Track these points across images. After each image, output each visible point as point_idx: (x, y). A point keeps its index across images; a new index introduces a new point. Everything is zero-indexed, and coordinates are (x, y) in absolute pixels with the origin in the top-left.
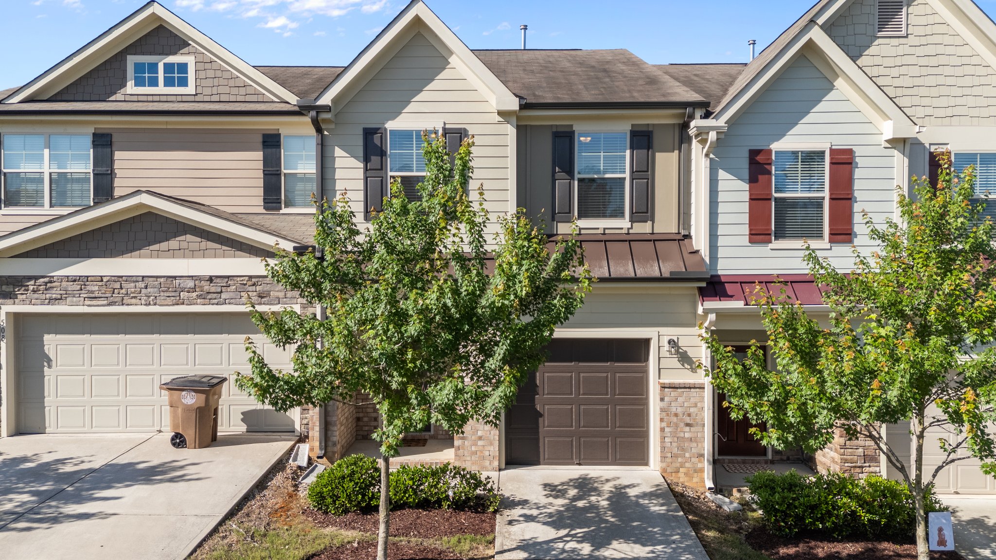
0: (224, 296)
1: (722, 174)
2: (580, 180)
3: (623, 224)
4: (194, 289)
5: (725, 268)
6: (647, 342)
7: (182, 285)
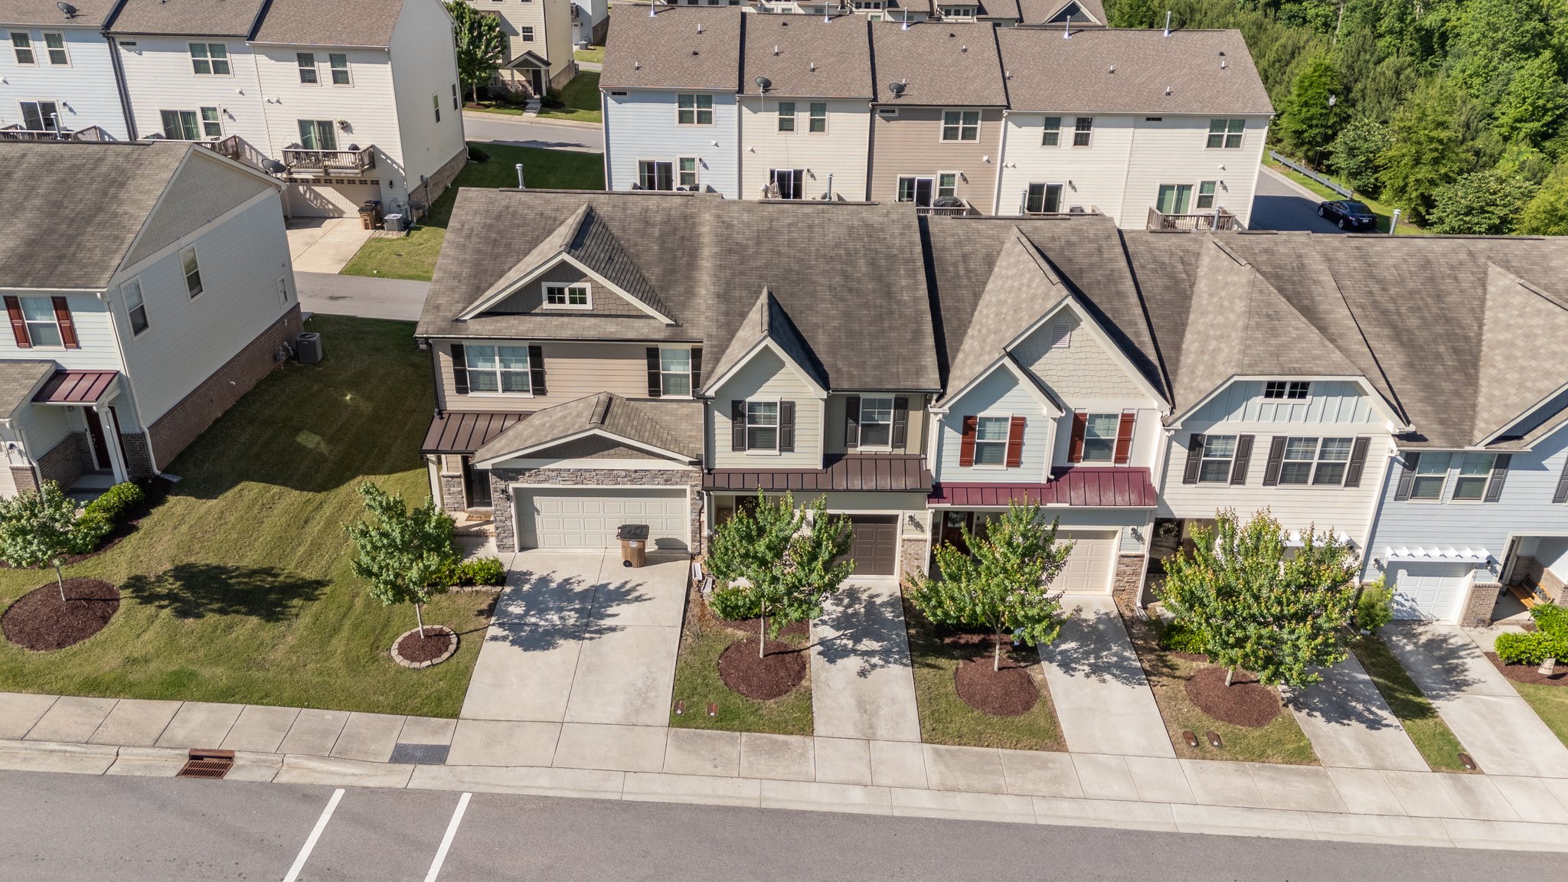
0: (643, 480)
1: (947, 429)
2: (863, 425)
3: (887, 449)
4: (625, 477)
5: (945, 478)
6: (897, 516)
7: (618, 474)
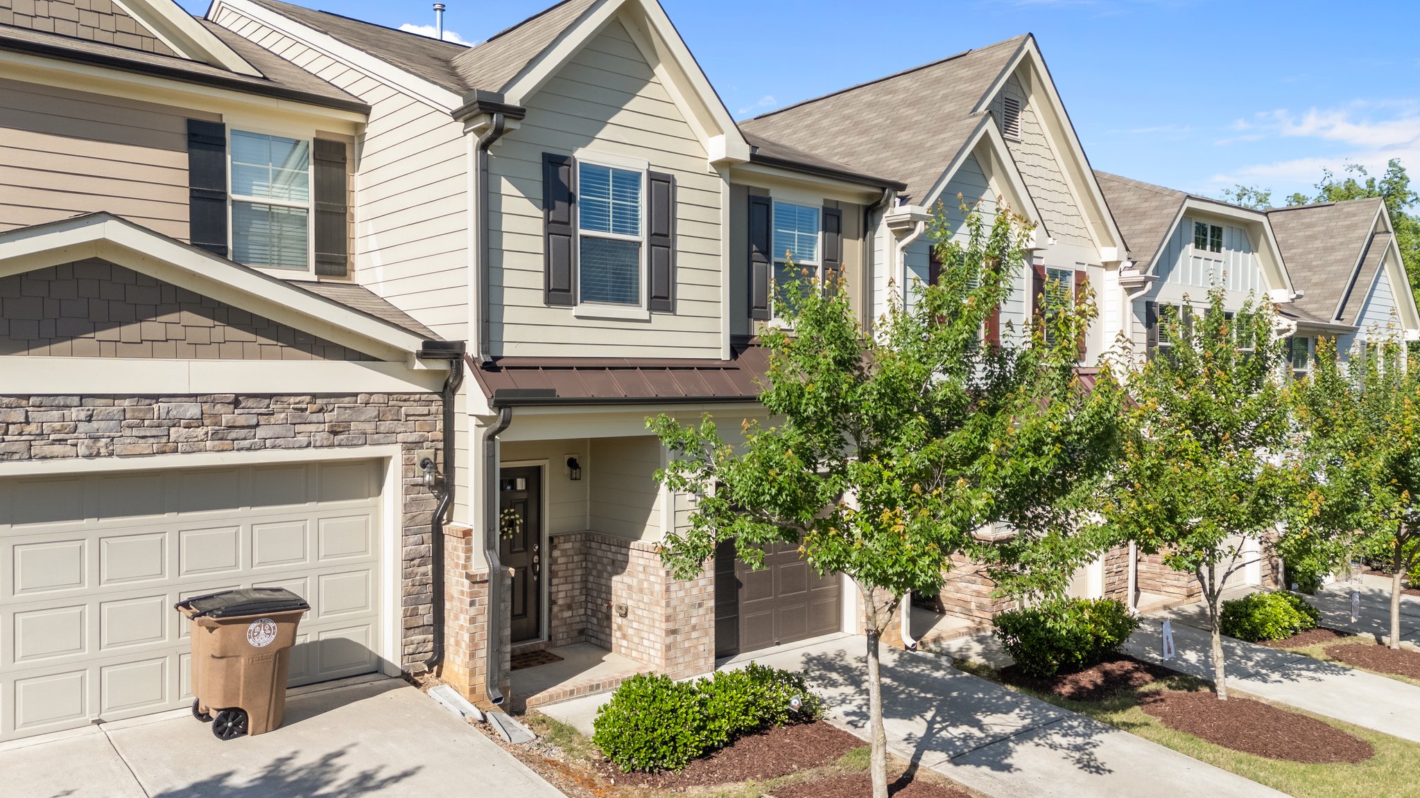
0: (260, 432)
2: (776, 265)
4: (199, 421)
7: (173, 414)
